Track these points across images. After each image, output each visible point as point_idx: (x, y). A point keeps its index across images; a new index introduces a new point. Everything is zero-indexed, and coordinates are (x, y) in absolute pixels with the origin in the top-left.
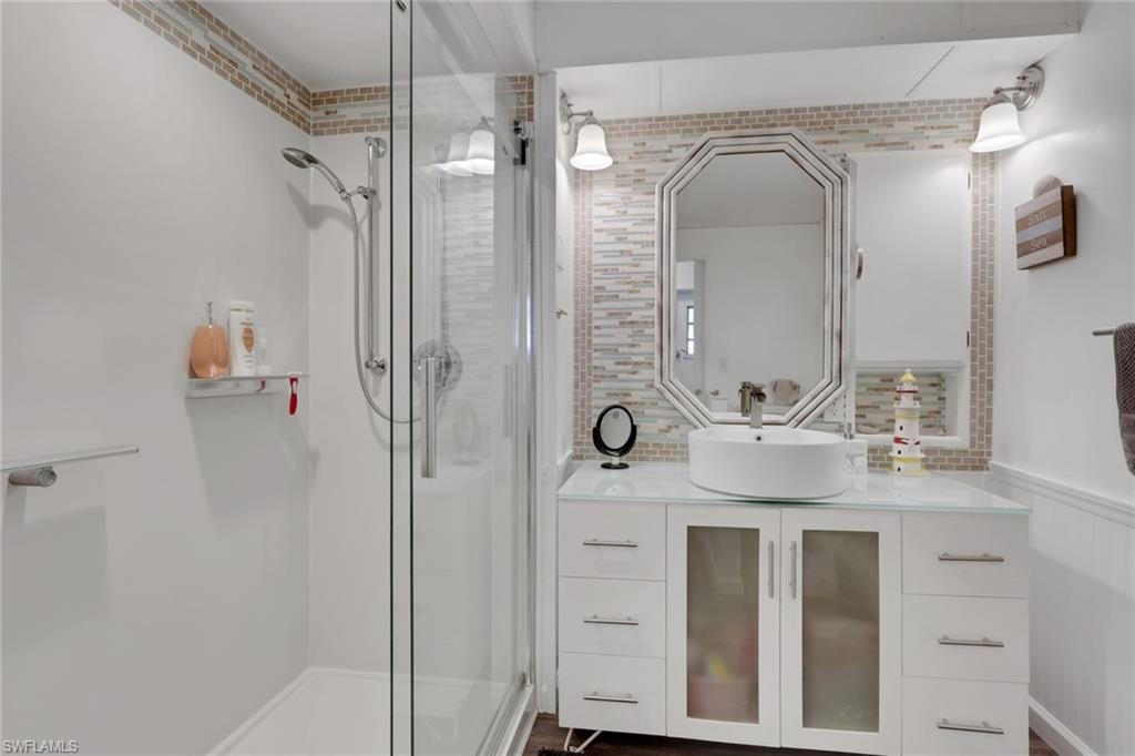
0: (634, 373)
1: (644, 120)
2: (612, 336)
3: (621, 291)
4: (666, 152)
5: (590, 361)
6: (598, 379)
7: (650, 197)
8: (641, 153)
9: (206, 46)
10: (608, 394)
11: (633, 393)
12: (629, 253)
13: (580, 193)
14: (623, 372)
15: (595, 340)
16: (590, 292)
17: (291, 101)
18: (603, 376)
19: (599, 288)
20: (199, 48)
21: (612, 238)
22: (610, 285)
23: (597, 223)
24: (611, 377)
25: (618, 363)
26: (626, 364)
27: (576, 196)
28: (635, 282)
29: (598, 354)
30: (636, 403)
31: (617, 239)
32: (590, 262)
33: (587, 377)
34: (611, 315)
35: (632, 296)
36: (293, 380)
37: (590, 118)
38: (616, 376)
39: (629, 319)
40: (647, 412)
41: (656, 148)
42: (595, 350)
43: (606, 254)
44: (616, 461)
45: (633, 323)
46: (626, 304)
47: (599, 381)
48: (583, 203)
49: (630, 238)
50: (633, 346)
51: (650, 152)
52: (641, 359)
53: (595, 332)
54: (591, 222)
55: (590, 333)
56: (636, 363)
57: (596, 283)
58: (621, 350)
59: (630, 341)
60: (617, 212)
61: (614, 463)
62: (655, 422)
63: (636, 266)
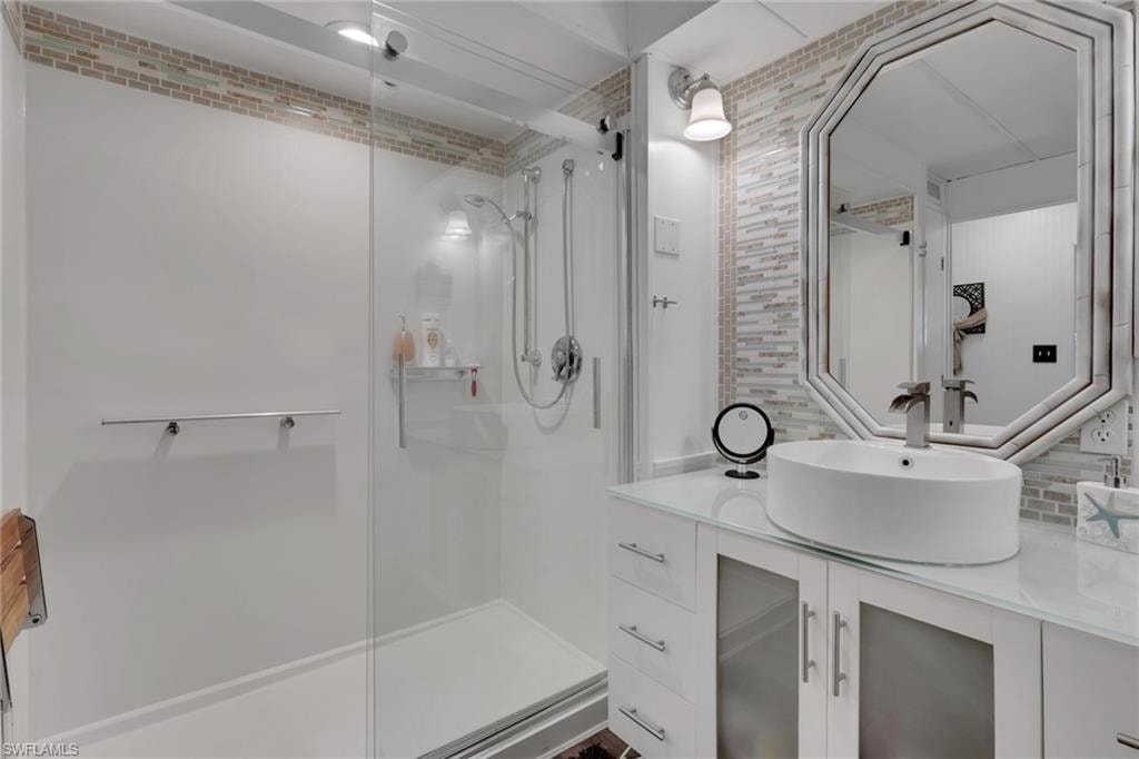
0: (780, 366)
1: (792, 55)
2: (756, 322)
3: (766, 269)
4: (818, 85)
5: (734, 353)
6: (744, 372)
7: (793, 150)
8: (788, 98)
9: (409, 141)
10: (752, 391)
11: (779, 391)
12: (775, 222)
13: (725, 166)
14: (768, 364)
15: (739, 329)
16: (734, 274)
17: (485, 156)
18: (747, 370)
19: (743, 268)
20: (404, 144)
21: (757, 208)
22: (754, 263)
23: (741, 195)
24: (755, 370)
25: (763, 355)
26: (771, 355)
27: (722, 170)
28: (782, 256)
29: (743, 344)
30: (782, 403)
31: (761, 208)
32: (734, 240)
33: (732, 371)
34: (755, 299)
35: (779, 273)
36: (475, 370)
37: (706, 83)
38: (760, 370)
39: (775, 301)
40: (796, 414)
41: (805, 87)
42: (740, 340)
43: (750, 229)
44: (742, 469)
45: (778, 305)
46: (772, 284)
47: (742, 376)
48: (728, 175)
49: (776, 204)
50: (780, 333)
51: (800, 92)
52: (787, 349)
53: (739, 319)
54: (735, 195)
55: (734, 320)
56: (782, 355)
57: (740, 263)
58: (766, 338)
59: (775, 327)
60: (761, 176)
61: (739, 471)
62: (805, 428)
63: (783, 236)
